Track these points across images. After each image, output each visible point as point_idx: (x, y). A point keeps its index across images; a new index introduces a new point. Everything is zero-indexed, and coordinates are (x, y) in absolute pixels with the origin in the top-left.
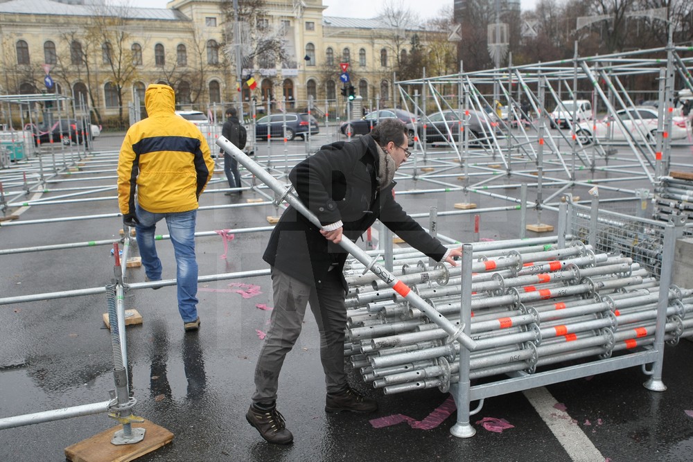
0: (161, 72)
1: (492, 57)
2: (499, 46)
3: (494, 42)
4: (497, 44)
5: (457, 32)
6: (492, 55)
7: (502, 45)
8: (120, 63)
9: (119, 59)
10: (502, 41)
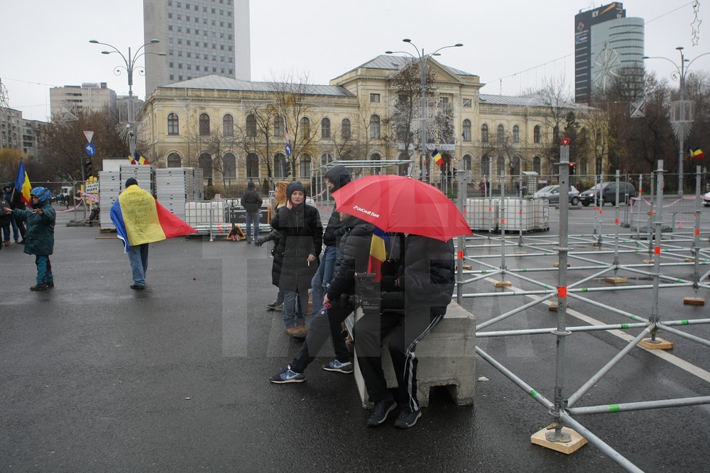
0: (332, 145)
1: (675, 134)
2: (683, 123)
3: (678, 118)
4: (681, 121)
5: (640, 109)
6: (676, 132)
7: (686, 122)
9: (295, 131)
10: (687, 118)
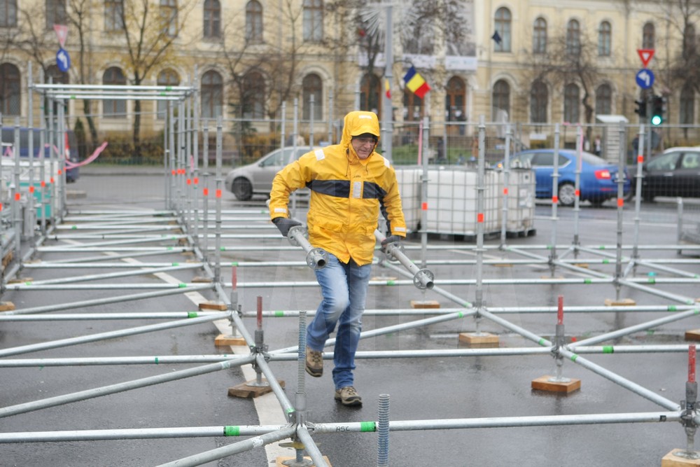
8: (142, 30)
